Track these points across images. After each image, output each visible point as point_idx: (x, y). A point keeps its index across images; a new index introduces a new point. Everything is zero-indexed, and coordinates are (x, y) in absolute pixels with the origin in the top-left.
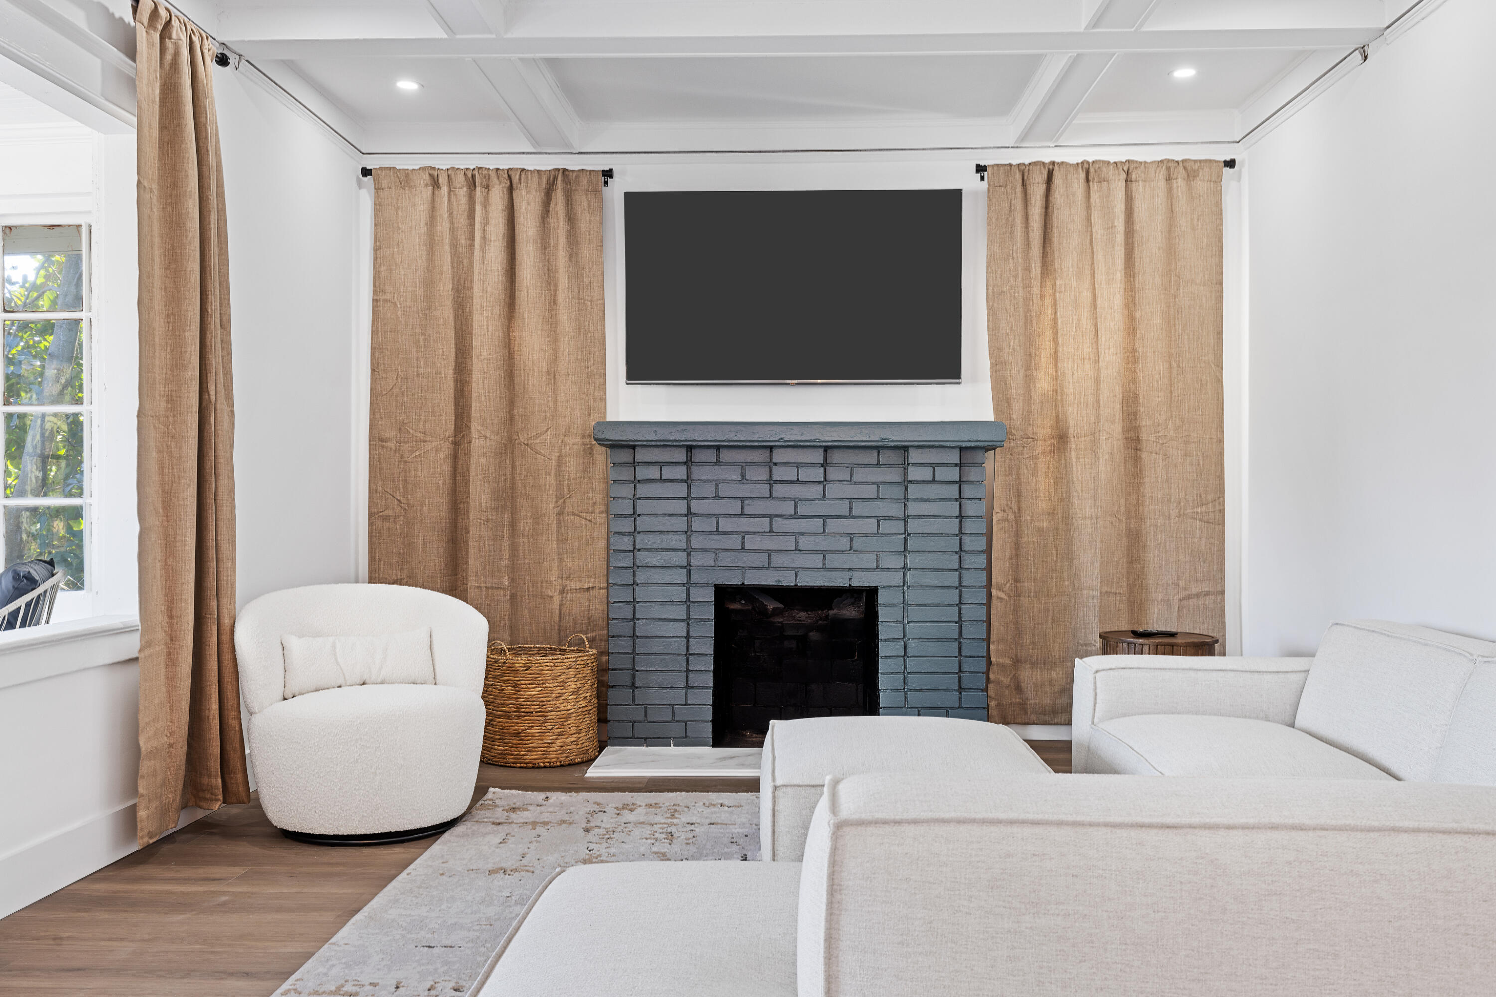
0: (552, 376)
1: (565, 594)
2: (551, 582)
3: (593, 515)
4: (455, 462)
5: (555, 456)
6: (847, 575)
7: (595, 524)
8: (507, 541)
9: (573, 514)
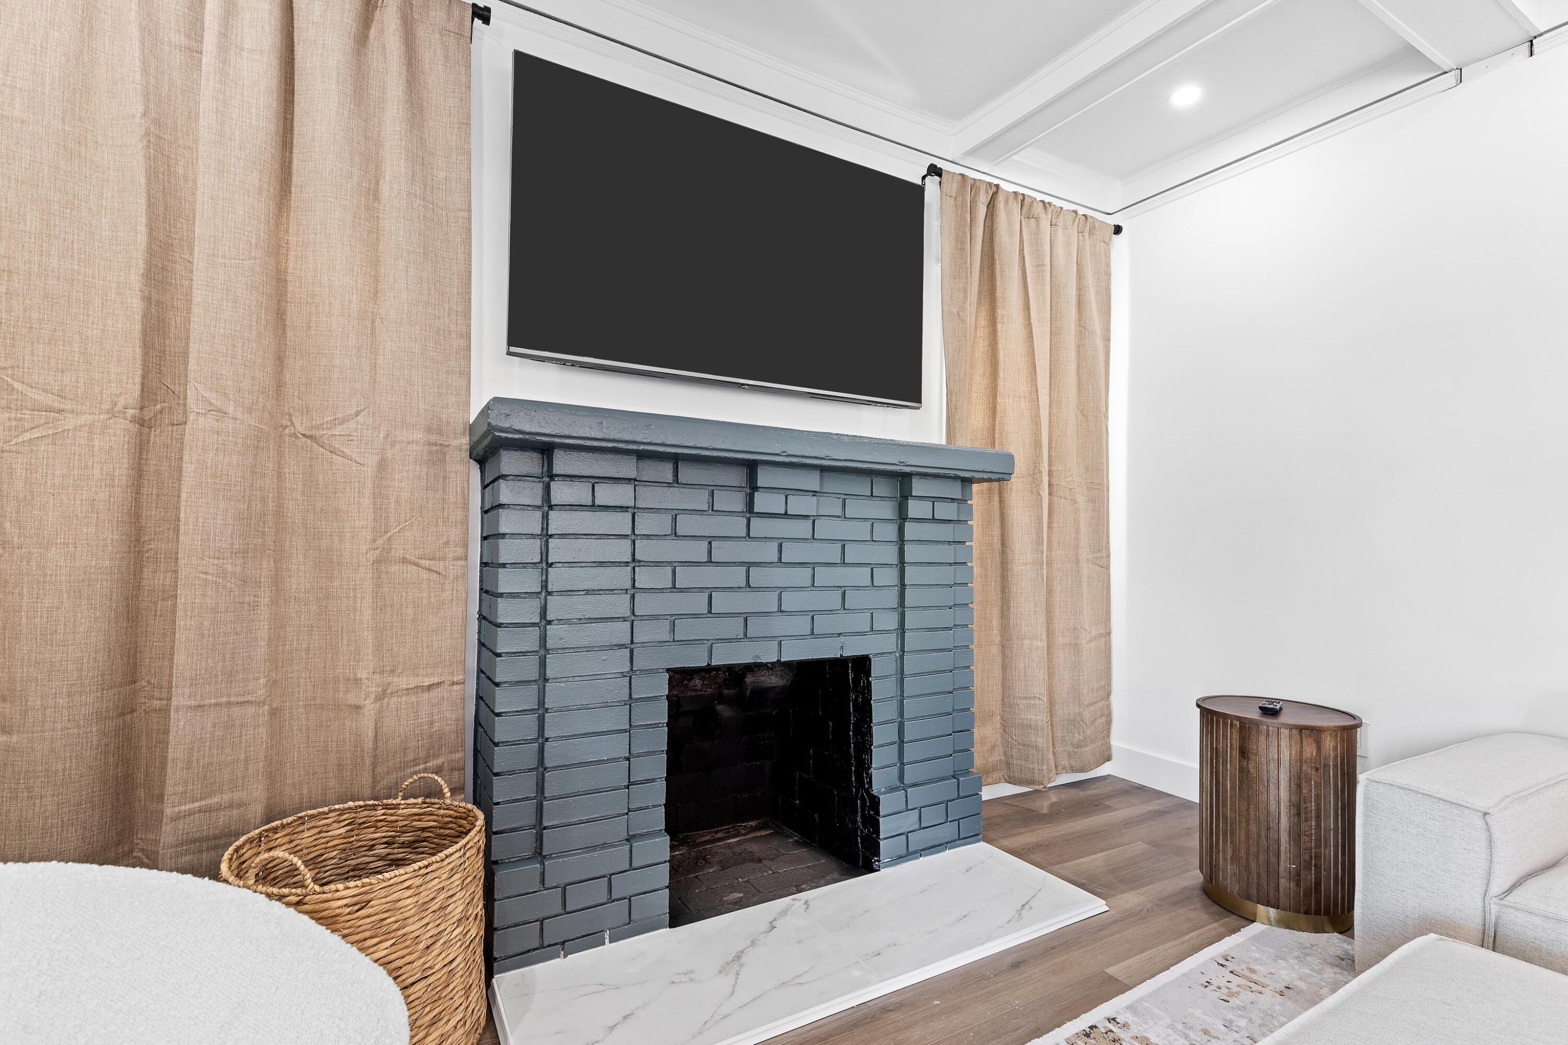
0: (370, 321)
1: (386, 700)
2: (357, 681)
3: (442, 563)
4: (140, 459)
5: (372, 460)
7: (445, 577)
8: (264, 613)
9: (404, 561)
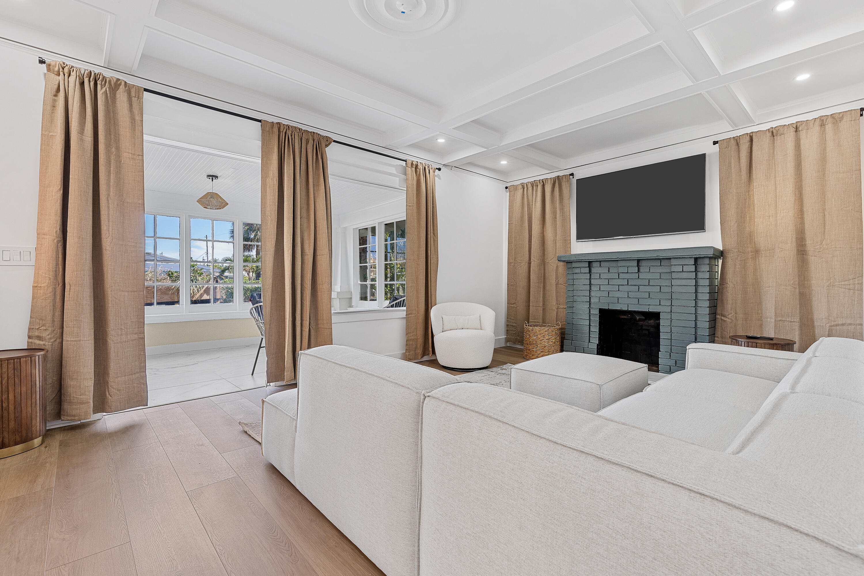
0: (555, 241)
2: (554, 305)
5: (555, 266)
6: (648, 307)
9: (561, 284)
